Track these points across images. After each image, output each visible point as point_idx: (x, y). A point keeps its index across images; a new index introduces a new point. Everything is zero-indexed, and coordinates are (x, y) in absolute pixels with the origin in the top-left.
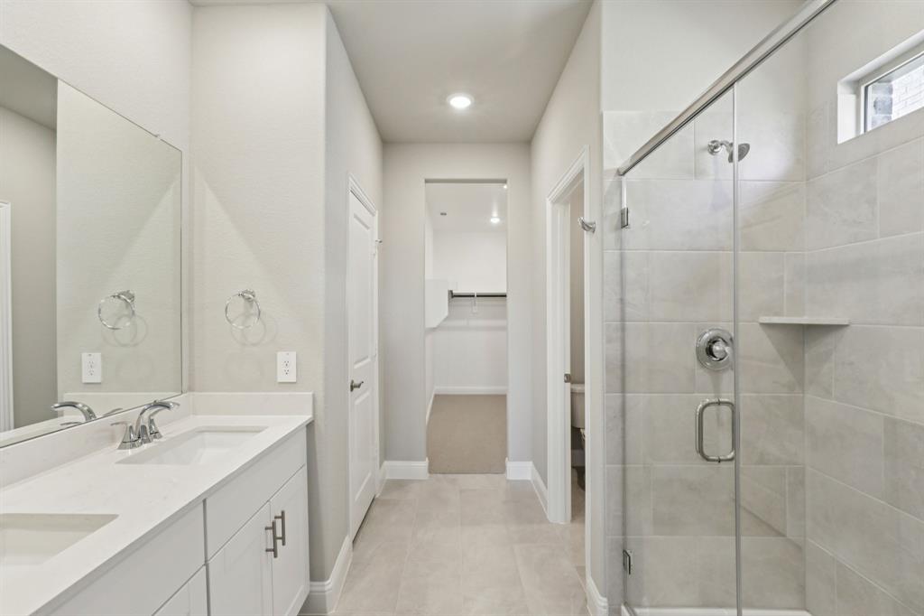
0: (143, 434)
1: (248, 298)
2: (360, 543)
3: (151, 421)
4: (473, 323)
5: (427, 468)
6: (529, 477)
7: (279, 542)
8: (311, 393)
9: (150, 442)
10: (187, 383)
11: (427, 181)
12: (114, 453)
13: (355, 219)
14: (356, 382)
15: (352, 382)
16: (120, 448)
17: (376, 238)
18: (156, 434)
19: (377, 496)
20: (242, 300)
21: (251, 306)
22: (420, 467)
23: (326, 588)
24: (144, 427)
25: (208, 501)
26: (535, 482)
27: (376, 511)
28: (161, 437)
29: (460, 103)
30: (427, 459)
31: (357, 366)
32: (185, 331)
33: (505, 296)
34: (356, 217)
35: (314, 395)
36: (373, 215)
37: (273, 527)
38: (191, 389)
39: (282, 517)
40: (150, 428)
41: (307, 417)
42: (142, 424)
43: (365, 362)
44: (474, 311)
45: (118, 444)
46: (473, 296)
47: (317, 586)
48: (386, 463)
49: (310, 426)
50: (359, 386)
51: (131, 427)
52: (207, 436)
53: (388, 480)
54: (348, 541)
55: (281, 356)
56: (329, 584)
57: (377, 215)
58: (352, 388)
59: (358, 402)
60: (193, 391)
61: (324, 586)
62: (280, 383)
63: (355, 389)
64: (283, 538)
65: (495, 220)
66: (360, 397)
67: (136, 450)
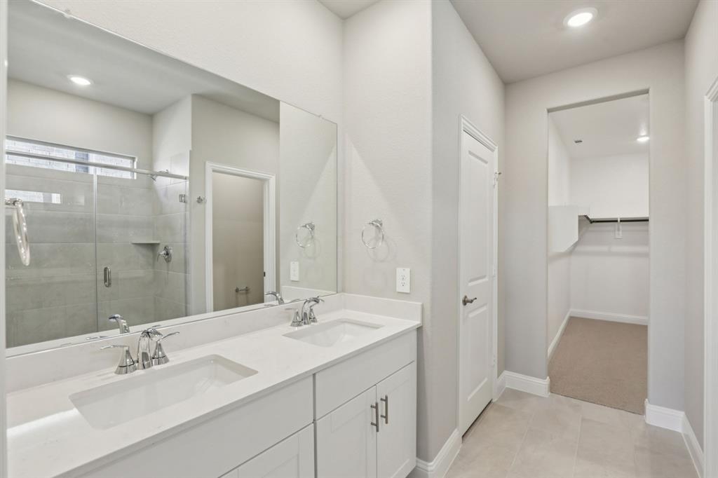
0: (306, 318)
1: (378, 225)
2: (469, 438)
3: (311, 310)
4: (615, 249)
5: (547, 386)
6: (679, 429)
7: (382, 421)
8: (420, 303)
9: (308, 324)
10: (340, 287)
11: (549, 111)
12: (287, 328)
13: (470, 156)
14: (469, 298)
15: (466, 297)
16: (291, 325)
17: (496, 170)
18: (314, 320)
19: (493, 401)
20: (374, 228)
21: (380, 232)
22: (540, 385)
23: (429, 469)
24: (305, 314)
25: (317, 375)
26: (687, 436)
27: (490, 413)
28: (316, 322)
29: (580, 20)
30: (548, 377)
31: (470, 284)
32: (340, 250)
33: (648, 220)
34: (470, 153)
35: (423, 306)
36: (493, 151)
37: (376, 407)
38: (343, 291)
39: (386, 400)
40: (311, 315)
41: (417, 322)
42: (304, 311)
43: (484, 280)
44: (617, 237)
45: (291, 322)
46: (617, 221)
47: (422, 463)
48: (506, 373)
49: (419, 330)
50: (471, 301)
51: (297, 313)
52: (348, 326)
53: (507, 388)
54: (456, 434)
55: (400, 271)
56: (432, 466)
57: (496, 151)
58: (465, 302)
59: (471, 315)
60: (345, 292)
61: (427, 466)
62: (399, 293)
63: (468, 304)
64: (386, 417)
65: (643, 139)
66: (473, 312)
67: (300, 328)
